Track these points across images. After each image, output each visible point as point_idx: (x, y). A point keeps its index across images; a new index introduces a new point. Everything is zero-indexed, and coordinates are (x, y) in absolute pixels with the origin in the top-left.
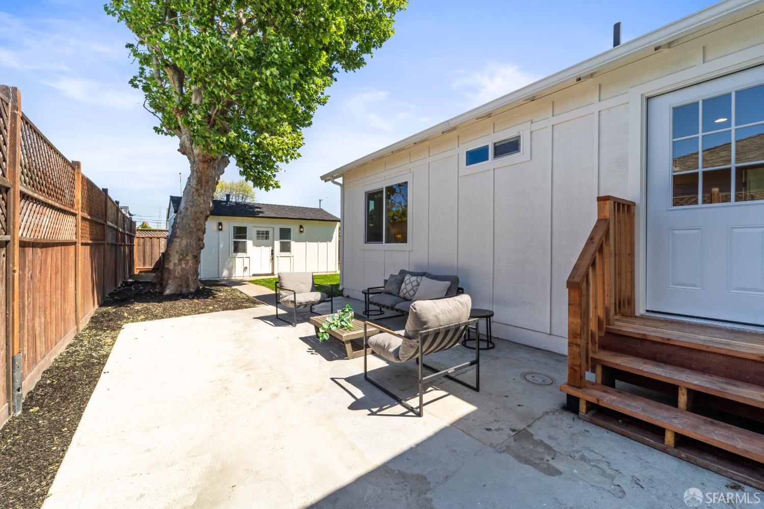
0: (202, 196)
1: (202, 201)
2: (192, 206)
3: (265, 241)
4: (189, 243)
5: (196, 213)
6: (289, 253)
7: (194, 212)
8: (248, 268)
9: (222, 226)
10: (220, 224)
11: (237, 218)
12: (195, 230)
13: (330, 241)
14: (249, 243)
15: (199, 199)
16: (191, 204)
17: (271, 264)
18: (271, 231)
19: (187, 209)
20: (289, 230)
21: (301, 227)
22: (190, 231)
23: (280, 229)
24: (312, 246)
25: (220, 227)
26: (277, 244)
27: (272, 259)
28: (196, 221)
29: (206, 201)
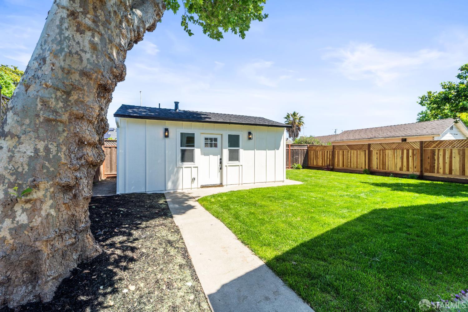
0: (89, 34)
1: (87, 47)
2: (56, 55)
3: (213, 149)
4: (42, 153)
5: (69, 72)
6: (237, 162)
7: (63, 69)
8: (196, 179)
9: (168, 133)
10: (167, 130)
11: (184, 123)
12: (65, 117)
13: (278, 149)
14: (197, 152)
15: (78, 37)
16: (55, 47)
17: (219, 174)
18: (219, 137)
19: (44, 60)
20: (238, 137)
21: (250, 133)
22: (48, 121)
23: (229, 136)
24: (260, 154)
25: (167, 134)
26: (226, 152)
27: (221, 169)
28: (68, 94)
29: (99, 47)
